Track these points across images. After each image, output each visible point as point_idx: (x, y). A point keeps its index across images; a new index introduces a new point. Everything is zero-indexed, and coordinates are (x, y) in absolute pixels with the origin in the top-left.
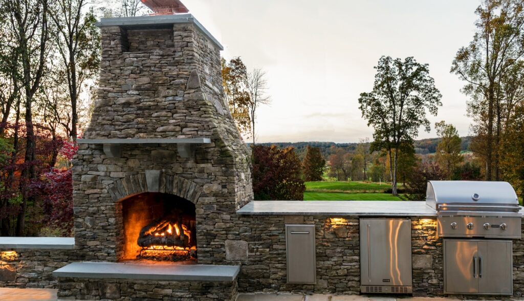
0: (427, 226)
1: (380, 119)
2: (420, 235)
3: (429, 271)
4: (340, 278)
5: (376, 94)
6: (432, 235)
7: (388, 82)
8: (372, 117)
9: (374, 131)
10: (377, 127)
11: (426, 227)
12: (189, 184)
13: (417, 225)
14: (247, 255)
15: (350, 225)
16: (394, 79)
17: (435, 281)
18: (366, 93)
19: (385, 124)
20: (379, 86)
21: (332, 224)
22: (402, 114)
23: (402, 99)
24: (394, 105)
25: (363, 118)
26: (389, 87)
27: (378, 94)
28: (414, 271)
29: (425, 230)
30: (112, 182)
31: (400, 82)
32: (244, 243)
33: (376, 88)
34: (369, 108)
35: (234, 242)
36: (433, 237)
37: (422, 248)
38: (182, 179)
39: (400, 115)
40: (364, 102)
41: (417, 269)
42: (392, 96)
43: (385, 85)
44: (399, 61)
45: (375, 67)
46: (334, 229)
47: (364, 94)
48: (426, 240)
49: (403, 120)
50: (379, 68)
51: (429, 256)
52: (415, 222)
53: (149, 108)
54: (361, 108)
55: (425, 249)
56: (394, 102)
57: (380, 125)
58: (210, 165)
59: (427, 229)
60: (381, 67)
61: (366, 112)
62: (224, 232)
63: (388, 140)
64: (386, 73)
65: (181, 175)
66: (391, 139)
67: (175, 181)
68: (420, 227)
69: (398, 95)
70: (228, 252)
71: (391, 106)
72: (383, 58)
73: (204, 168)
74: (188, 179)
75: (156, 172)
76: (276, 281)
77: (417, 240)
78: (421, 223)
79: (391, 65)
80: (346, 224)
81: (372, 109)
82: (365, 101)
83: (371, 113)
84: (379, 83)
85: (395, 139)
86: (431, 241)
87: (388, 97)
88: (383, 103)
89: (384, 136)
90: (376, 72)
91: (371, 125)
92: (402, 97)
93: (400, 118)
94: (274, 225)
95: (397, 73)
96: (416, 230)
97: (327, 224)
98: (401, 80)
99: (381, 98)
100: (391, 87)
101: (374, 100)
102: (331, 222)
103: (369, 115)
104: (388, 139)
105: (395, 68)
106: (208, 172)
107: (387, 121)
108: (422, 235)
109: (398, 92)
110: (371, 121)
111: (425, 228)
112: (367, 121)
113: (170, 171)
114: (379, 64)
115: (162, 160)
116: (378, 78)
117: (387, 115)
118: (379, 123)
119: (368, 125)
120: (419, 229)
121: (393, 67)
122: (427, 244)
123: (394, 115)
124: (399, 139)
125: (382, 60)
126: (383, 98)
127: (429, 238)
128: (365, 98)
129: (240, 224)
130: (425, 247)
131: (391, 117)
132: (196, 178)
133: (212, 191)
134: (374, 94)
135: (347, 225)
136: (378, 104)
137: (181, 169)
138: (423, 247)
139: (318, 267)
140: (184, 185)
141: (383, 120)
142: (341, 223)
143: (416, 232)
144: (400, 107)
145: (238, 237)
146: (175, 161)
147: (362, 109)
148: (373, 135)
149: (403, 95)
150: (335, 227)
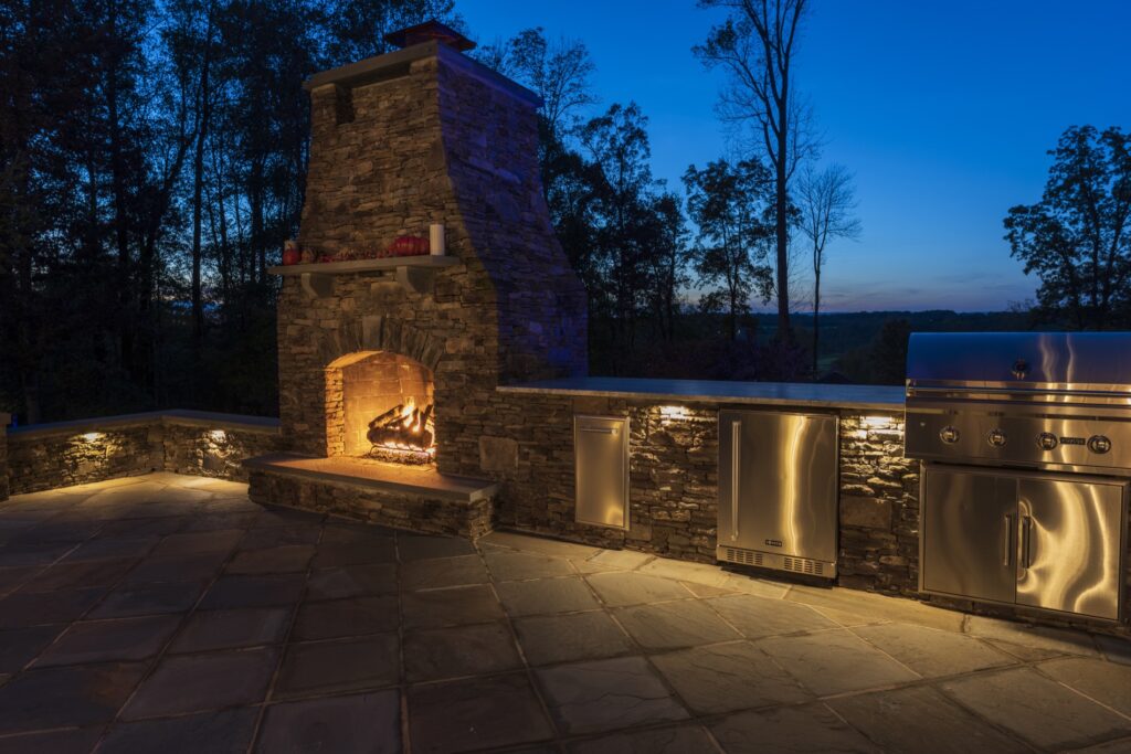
0: (878, 432)
1: (1057, 258)
2: (862, 453)
3: (883, 536)
4: (676, 525)
5: (1051, 208)
6: (893, 455)
7: (1083, 180)
8: (1037, 255)
9: (1040, 284)
10: (1048, 276)
11: (878, 435)
12: (424, 338)
13: (854, 429)
14: (517, 465)
15: (698, 422)
16: (1100, 173)
17: (896, 561)
18: (1025, 205)
19: (1071, 268)
20: (1059, 189)
21: (662, 417)
22: (1119, 245)
23: (1118, 213)
24: (1097, 227)
25: (1015, 257)
26: (1085, 189)
27: (1055, 207)
28: (844, 531)
29: (875, 442)
30: (322, 335)
31: (1115, 178)
32: (511, 442)
33: (1051, 194)
34: (1030, 237)
35: (495, 441)
36: (896, 459)
37: (867, 484)
38: (415, 330)
39: (1114, 248)
40: (1017, 225)
41: (850, 528)
42: (1092, 209)
43: (1077, 187)
44: (1114, 132)
45: (1049, 152)
46: (666, 428)
47: (1020, 210)
48: (878, 464)
49: (1121, 257)
50: (1060, 151)
51: (882, 501)
52: (850, 423)
53: (369, 213)
54: (1010, 237)
55: (872, 485)
56: (1096, 220)
57: (1058, 270)
58: (457, 305)
59: (882, 439)
60: (1067, 149)
61: (1021, 245)
62: (477, 422)
63: (1074, 303)
64: (1081, 161)
65: (412, 323)
66: (1085, 299)
67: (404, 334)
68: (862, 434)
69: (1111, 205)
70: (483, 456)
71: (1087, 231)
72: (1073, 130)
73: (448, 310)
74: (423, 329)
75: (376, 319)
76: (559, 516)
77: (852, 462)
78: (864, 425)
79: (1092, 144)
80: (691, 419)
81: (1037, 238)
82: (1021, 223)
83: (1033, 248)
84: (1060, 183)
85: (1094, 300)
86: (891, 467)
87: (1080, 211)
88: (1066, 225)
89: (1065, 293)
90: (1052, 161)
91: (1033, 272)
92: (1118, 208)
93: (1112, 254)
94: (554, 413)
95: (1107, 159)
96: (852, 440)
97: (654, 417)
98: (1117, 172)
99: (1062, 215)
100: (1090, 189)
101: (1045, 219)
102: (660, 413)
103: (1027, 249)
104: (1077, 299)
105: (1102, 149)
106: (454, 317)
107: (1075, 262)
108: (867, 453)
109: (1110, 199)
110: (1032, 265)
111: (875, 438)
112: (1023, 263)
113: (397, 317)
114: (1060, 144)
115: (385, 297)
116: (1057, 173)
117: (1077, 249)
118: (1054, 266)
119: (1026, 271)
120: (859, 440)
121: (1099, 147)
122: (877, 474)
123: (1096, 249)
124: (1105, 298)
125: (1070, 135)
126: (1067, 214)
127: (885, 460)
128: (1018, 218)
129: (505, 409)
130: (875, 480)
131: (1086, 253)
132: (434, 328)
133: (459, 351)
134: (1045, 207)
135: (693, 422)
136: (1055, 227)
137: (413, 313)
138: (869, 481)
139: (634, 499)
140: (417, 341)
141: (1066, 260)
142: (681, 417)
143: (852, 445)
144: (1114, 232)
145: (500, 433)
146: (403, 299)
147: (1012, 241)
148: (1038, 291)
149: (1122, 204)
150: (668, 423)
